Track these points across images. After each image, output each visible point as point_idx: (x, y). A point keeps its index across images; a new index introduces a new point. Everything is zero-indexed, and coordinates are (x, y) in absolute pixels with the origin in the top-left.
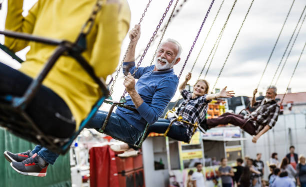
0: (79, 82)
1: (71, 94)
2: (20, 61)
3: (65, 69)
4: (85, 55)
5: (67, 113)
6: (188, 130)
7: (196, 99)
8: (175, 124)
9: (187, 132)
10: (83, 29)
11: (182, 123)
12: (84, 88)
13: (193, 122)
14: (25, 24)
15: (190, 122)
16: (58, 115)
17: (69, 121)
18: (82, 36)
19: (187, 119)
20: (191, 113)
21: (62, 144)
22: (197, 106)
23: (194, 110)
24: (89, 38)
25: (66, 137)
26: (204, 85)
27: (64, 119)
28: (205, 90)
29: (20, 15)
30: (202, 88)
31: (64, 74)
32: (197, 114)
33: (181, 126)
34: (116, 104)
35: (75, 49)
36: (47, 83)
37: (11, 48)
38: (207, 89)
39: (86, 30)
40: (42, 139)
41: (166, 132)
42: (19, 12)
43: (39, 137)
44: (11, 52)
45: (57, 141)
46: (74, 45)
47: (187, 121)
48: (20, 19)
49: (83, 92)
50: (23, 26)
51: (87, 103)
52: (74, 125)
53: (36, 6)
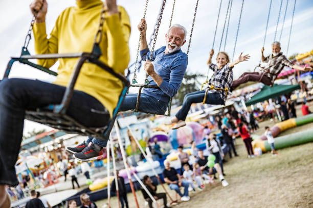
0: (104, 79)
1: (100, 91)
2: (55, 74)
3: (90, 73)
4: (102, 59)
5: (100, 106)
6: (221, 95)
7: (222, 69)
8: (210, 92)
9: (221, 97)
10: (96, 40)
11: (215, 91)
12: (109, 83)
13: (224, 87)
14: (50, 45)
15: (222, 88)
16: (93, 110)
17: (103, 113)
18: (97, 45)
19: (218, 86)
20: (221, 81)
21: (102, 131)
22: (224, 74)
23: (223, 78)
24: (101, 45)
25: (104, 126)
26: (223, 56)
27: (98, 112)
28: (225, 59)
29: (46, 39)
30: (223, 59)
31: (91, 77)
32: (226, 80)
33: (215, 93)
34: (142, 87)
35: (92, 57)
36: (77, 87)
37: (44, 65)
38: (227, 58)
39: (98, 40)
40: (86, 131)
41: (204, 100)
42: (44, 37)
43: (83, 130)
44: (46, 69)
45: (97, 130)
46: (92, 54)
47: (219, 87)
48: (46, 42)
49: (109, 87)
50: (49, 47)
51: (114, 95)
52: (108, 115)
53: (55, 29)
